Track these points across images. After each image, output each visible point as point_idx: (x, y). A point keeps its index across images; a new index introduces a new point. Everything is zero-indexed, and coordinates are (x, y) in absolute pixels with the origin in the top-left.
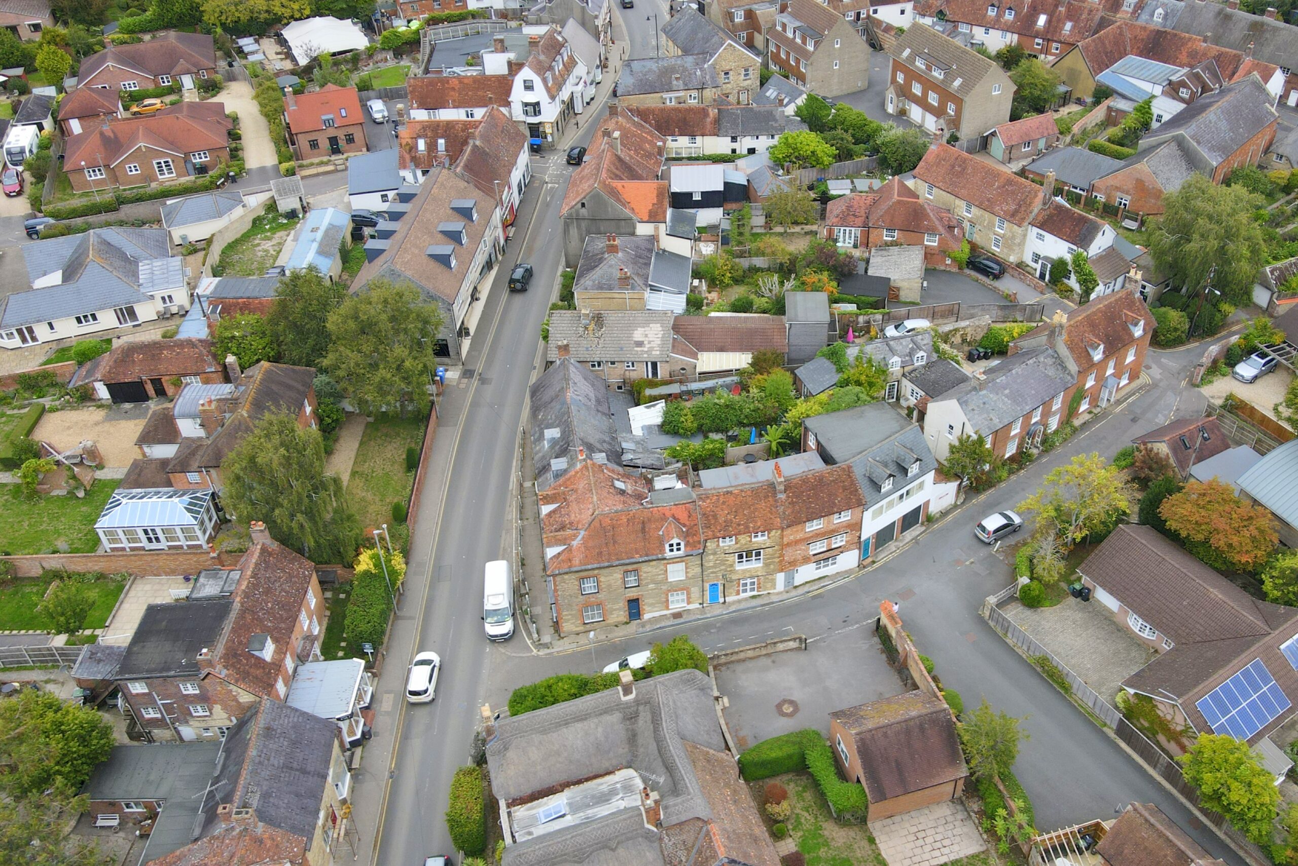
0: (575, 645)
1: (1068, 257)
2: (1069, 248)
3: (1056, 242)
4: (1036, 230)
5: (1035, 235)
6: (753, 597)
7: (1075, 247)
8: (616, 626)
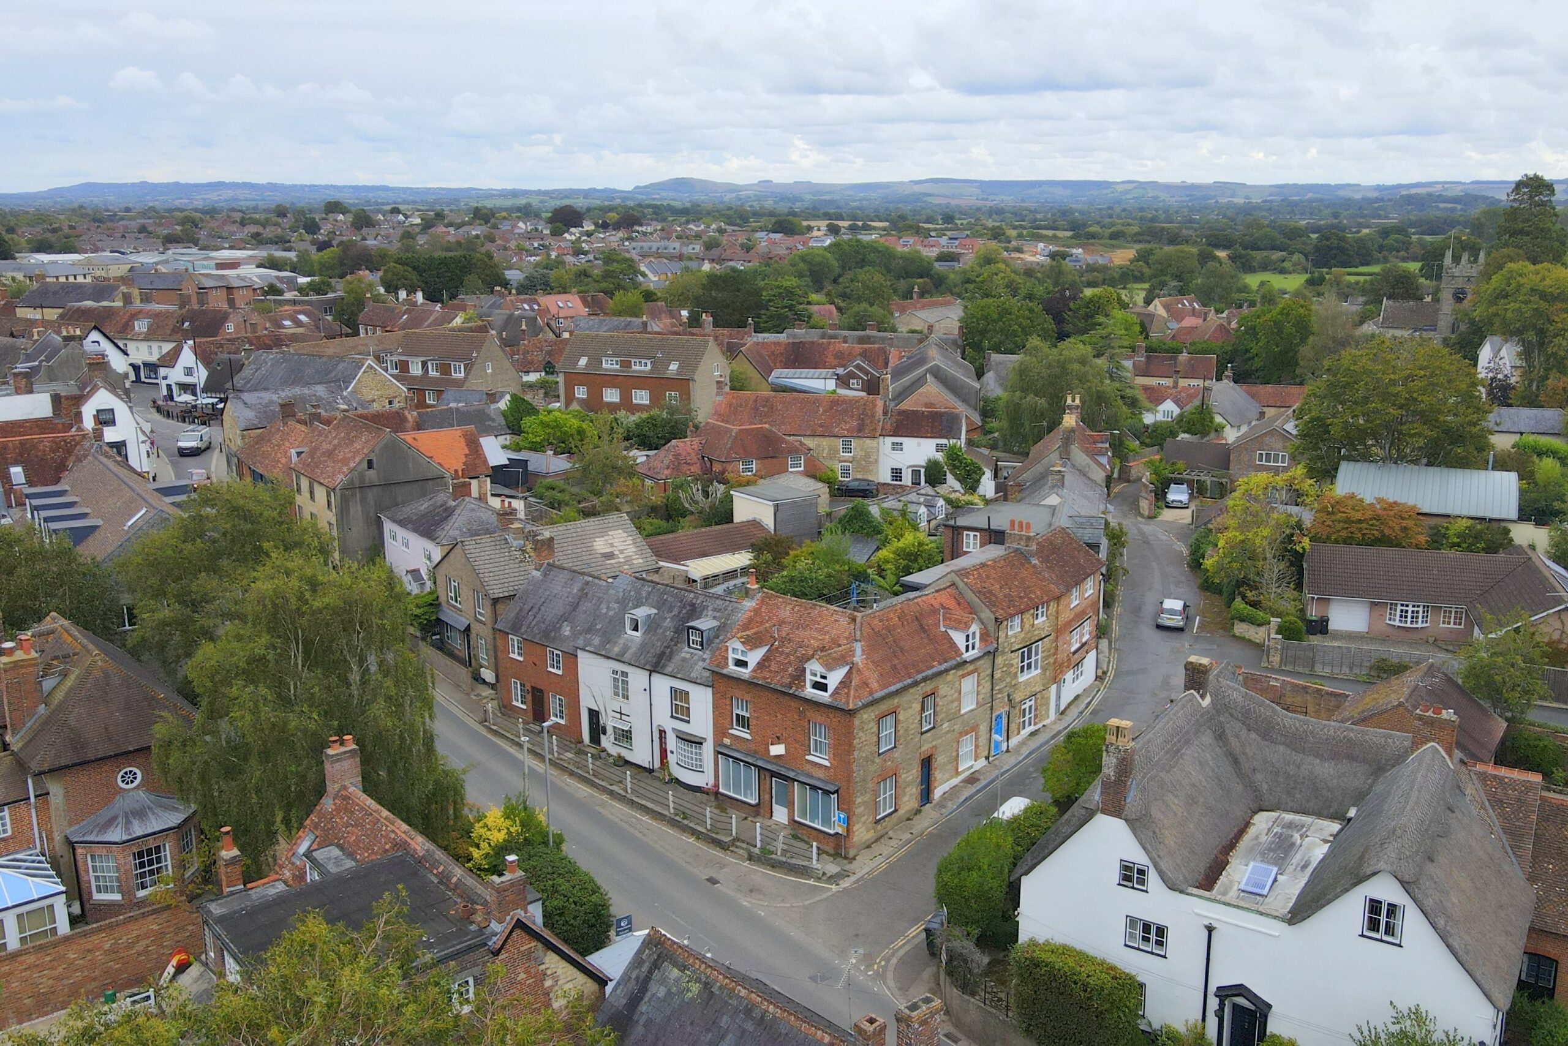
0: (880, 859)
1: (940, 456)
2: (937, 445)
3: (919, 444)
4: (889, 440)
5: (890, 446)
6: (1033, 734)
7: (944, 441)
8: (908, 819)
